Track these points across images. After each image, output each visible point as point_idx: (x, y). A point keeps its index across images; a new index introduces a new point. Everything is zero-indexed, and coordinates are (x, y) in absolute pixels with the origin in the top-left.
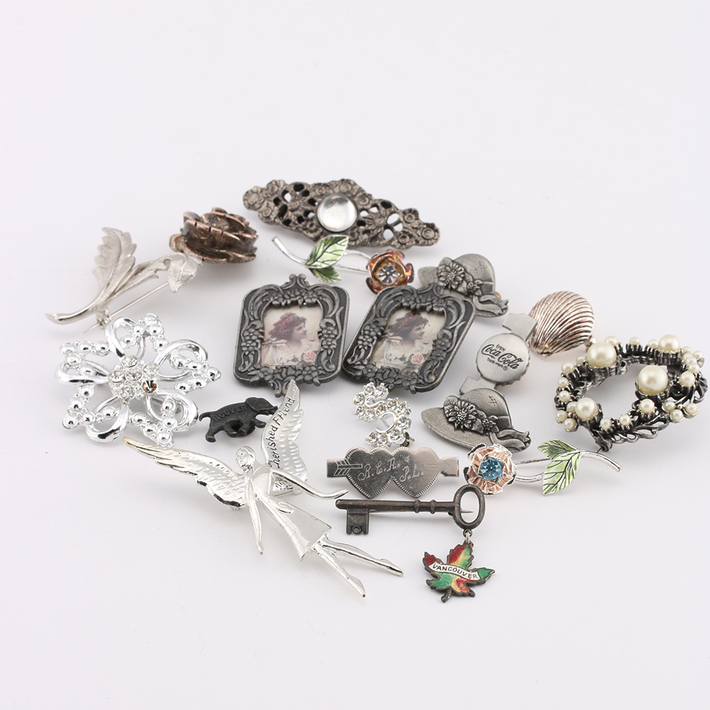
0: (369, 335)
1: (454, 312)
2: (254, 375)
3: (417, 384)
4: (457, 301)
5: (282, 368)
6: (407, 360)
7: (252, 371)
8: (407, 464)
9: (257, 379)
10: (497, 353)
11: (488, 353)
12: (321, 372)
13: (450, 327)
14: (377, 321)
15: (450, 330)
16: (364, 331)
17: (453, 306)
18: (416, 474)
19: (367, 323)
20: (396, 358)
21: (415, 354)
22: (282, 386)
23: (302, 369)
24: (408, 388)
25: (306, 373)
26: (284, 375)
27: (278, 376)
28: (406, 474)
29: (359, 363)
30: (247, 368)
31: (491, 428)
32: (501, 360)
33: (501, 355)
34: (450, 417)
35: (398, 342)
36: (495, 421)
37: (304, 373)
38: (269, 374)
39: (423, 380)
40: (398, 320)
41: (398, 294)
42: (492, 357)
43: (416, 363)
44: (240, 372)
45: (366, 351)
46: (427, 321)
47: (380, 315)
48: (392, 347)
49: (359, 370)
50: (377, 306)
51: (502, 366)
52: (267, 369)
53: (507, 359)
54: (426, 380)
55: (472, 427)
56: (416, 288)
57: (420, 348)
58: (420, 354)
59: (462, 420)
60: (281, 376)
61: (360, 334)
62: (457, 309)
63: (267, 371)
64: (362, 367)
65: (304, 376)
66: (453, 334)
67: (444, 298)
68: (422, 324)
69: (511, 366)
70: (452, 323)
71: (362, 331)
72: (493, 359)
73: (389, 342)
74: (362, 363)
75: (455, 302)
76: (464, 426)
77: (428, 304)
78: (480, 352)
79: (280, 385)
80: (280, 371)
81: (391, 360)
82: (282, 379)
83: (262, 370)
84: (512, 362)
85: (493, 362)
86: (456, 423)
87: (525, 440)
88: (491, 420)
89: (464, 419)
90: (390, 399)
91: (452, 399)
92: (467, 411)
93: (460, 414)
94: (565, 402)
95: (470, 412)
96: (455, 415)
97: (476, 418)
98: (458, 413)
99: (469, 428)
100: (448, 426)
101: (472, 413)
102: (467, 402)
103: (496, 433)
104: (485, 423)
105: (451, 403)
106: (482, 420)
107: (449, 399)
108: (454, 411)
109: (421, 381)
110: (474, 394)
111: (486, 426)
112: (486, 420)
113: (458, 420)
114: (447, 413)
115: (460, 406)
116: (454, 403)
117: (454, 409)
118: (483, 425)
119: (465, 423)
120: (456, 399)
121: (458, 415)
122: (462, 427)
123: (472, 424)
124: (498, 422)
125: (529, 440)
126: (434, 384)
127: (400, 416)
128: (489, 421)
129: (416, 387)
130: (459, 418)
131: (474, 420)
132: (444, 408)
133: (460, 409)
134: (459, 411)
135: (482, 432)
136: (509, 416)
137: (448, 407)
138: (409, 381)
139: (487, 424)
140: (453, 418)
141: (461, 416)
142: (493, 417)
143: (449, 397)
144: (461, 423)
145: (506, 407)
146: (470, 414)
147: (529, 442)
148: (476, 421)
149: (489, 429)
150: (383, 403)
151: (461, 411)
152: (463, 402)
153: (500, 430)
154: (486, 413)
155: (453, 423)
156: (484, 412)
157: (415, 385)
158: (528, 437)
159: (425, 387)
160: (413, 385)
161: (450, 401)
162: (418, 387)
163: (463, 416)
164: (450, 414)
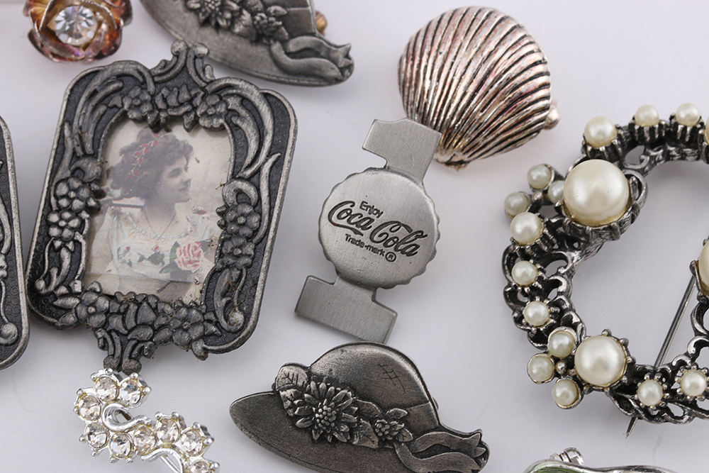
0: (70, 210)
1: (249, 128)
3: (203, 337)
4: (249, 95)
6: (167, 261)
10: (364, 224)
11: (344, 222)
13: (249, 172)
14: (78, 168)
15: (248, 180)
16: (57, 198)
17: (243, 112)
19: (59, 176)
20: (142, 259)
21: (183, 243)
24: (188, 345)
29: (63, 290)
31: (394, 437)
32: (376, 238)
33: (374, 225)
34: (297, 417)
35: (137, 212)
39: (217, 324)
40: (124, 152)
41: (111, 88)
42: (356, 232)
43: (190, 267)
45: (72, 253)
46: (191, 148)
47: (83, 149)
48: (126, 229)
49: (67, 310)
50: (71, 124)
51: (382, 253)
53: (391, 235)
54: (224, 324)
55: (352, 438)
56: (150, 67)
57: (189, 227)
58: (192, 241)
59: (328, 427)
61: (48, 209)
62: (254, 118)
64: (72, 301)
66: (258, 190)
67: (217, 91)
68: (179, 158)
69: (403, 252)
70: (248, 161)
71: (53, 200)
72: (357, 237)
73: (117, 214)
74: (69, 288)
75: (244, 100)
76: (334, 437)
77: (183, 110)
78: (325, 220)
81: (130, 264)
84: (403, 242)
85: (360, 244)
86: (313, 431)
87: (475, 452)
88: (395, 420)
89: (333, 425)
90: (161, 415)
91: (293, 375)
92: (336, 404)
93: (322, 413)
94: (540, 326)
95: (344, 408)
96: (310, 413)
97: (358, 419)
98: (314, 409)
99: (346, 441)
100: (296, 433)
101: (348, 410)
102: (331, 381)
103: (408, 444)
104: (380, 429)
105: (294, 382)
106: (372, 421)
107: (287, 372)
108: (304, 403)
109: (214, 329)
110: (341, 359)
111: (383, 433)
112: (383, 420)
113: (318, 426)
114: (290, 408)
115: (316, 393)
116: (300, 384)
117: (303, 399)
118: (377, 434)
119: (336, 430)
120: (303, 372)
121: (317, 415)
122: (329, 439)
123: (351, 433)
124: (409, 420)
125: (485, 450)
126: (244, 334)
127: (193, 459)
128: (388, 424)
129: (204, 346)
130: (320, 422)
131: (354, 424)
132: (278, 393)
133: (317, 399)
134: (316, 406)
135: (375, 446)
136: (430, 402)
137: (288, 393)
138: (186, 330)
139: (386, 430)
140: (307, 421)
141: (324, 416)
142: (396, 411)
143: (285, 365)
144: (325, 431)
145: (420, 383)
146: (344, 411)
147: (486, 455)
148: (358, 426)
149: (389, 438)
150: (146, 423)
151: (322, 407)
152: (322, 385)
153: (416, 435)
154: (378, 404)
155: (307, 430)
156: (374, 402)
157: (201, 341)
158: (481, 444)
159: (225, 346)
160: (197, 339)
161: (291, 377)
162: (209, 345)
163: (329, 417)
164: (296, 412)
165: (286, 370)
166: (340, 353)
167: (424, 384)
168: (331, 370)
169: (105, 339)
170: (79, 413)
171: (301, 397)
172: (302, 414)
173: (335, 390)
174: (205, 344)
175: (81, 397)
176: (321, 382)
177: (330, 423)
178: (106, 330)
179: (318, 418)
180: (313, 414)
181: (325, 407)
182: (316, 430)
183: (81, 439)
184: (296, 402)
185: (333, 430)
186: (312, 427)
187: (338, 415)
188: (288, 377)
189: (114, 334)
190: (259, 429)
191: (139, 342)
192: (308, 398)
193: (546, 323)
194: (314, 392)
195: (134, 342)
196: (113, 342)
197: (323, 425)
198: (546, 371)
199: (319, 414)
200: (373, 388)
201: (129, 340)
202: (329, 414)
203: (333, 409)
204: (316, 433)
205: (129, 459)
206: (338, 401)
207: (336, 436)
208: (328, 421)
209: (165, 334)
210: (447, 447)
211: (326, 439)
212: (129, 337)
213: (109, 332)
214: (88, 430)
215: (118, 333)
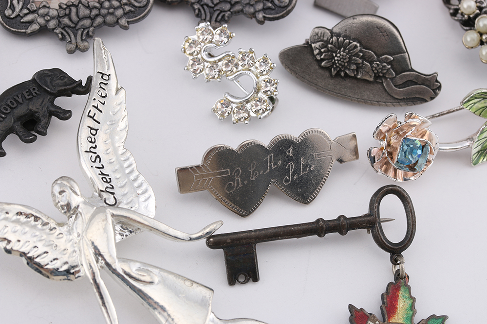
2: (31, 22)
3: (264, 10)
5: (68, 6)
7: (26, 15)
8: (290, 159)
9: (35, 27)
12: (127, 8)
18: (304, 170)
22: (75, 36)
23: (98, 5)
24: (253, 15)
25: (106, 11)
26: (74, 17)
27: (66, 21)
28: (291, 172)
30: (17, 10)
31: (384, 74)
34: (322, 60)
36: (390, 63)
37: (103, 11)
38: (52, 18)
39: (272, 2)
44: (8, 18)
52: (47, 10)
54: (277, 2)
55: (358, 74)
59: (343, 66)
60: (70, 20)
63: (47, 15)
65: (104, 16)
76: (346, 73)
79: (73, 37)
80: (67, 11)
82: (73, 25)
83: (41, 11)
86: (332, 69)
87: (433, 86)
88: (385, 63)
89: (346, 64)
90: (241, 50)
91: (321, 33)
92: (349, 51)
93: (339, 57)
94: (471, 14)
95: (354, 53)
96: (331, 57)
97: (363, 61)
98: (334, 54)
99: (353, 75)
100: (320, 71)
101: (357, 55)
102: (346, 37)
103: (392, 79)
104: (376, 68)
105: (321, 38)
106: (371, 63)
107: (317, 32)
108: (328, 51)
109: (270, 5)
110: (353, 23)
111: (378, 71)
112: (378, 63)
113: (336, 65)
114: (318, 54)
115: (337, 44)
116: (325, 39)
117: (328, 49)
118: (373, 71)
119: (347, 68)
120: (328, 31)
121: (336, 58)
122: (342, 74)
123: (357, 70)
124: (393, 63)
125: (439, 84)
126: (290, 8)
127: (262, 78)
128: (381, 65)
129: (264, 15)
130: (338, 63)
131: (359, 64)
132: (311, 45)
133: (336, 48)
134: (336, 52)
135: (372, 79)
136: (406, 53)
137: (317, 45)
138: (252, 5)
139: (379, 69)
140: (329, 62)
141: (341, 59)
142: (386, 57)
143: (316, 28)
144: (340, 69)
145: (401, 41)
146: (354, 56)
147: (439, 88)
148: (362, 65)
149: (381, 75)
150: (231, 55)
151: (340, 53)
152: (341, 39)
153: (397, 74)
154: (374, 53)
155: (328, 69)
156: (372, 51)
157: (262, 12)
158: (437, 81)
159: (277, 15)
160: (259, 11)
161: (319, 35)
162: (267, 14)
163: (344, 59)
164: (322, 57)
165: (317, 30)
166: (352, 20)
167: (403, 41)
168: (346, 30)
169: (199, 10)
170: (185, 52)
171: (326, 46)
172: (326, 58)
173: (349, 42)
174: (265, 13)
175: (187, 41)
176: (340, 37)
177: (345, 63)
178: (200, 4)
179: (337, 60)
180: (333, 58)
181: (342, 53)
182: (334, 68)
183: (186, 68)
184: (322, 50)
185: (346, 68)
186: (332, 66)
187: (350, 58)
188: (317, 34)
189: (205, 7)
190: (297, 68)
191: (221, 12)
192: (331, 48)
193: (474, 13)
194: (335, 43)
195: (218, 12)
196: (205, 11)
197: (340, 64)
198: (476, 40)
199: (338, 57)
200: (372, 42)
201: (215, 11)
202: (344, 57)
203: (347, 54)
204: (334, 70)
205: (219, 80)
206: (351, 49)
207: (348, 72)
208: (343, 62)
209: (238, 8)
210: (415, 82)
211: (340, 74)
212: (215, 9)
213: (202, 6)
214: (191, 62)
215: (207, 5)
